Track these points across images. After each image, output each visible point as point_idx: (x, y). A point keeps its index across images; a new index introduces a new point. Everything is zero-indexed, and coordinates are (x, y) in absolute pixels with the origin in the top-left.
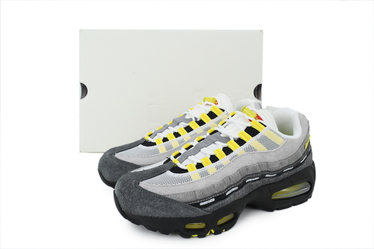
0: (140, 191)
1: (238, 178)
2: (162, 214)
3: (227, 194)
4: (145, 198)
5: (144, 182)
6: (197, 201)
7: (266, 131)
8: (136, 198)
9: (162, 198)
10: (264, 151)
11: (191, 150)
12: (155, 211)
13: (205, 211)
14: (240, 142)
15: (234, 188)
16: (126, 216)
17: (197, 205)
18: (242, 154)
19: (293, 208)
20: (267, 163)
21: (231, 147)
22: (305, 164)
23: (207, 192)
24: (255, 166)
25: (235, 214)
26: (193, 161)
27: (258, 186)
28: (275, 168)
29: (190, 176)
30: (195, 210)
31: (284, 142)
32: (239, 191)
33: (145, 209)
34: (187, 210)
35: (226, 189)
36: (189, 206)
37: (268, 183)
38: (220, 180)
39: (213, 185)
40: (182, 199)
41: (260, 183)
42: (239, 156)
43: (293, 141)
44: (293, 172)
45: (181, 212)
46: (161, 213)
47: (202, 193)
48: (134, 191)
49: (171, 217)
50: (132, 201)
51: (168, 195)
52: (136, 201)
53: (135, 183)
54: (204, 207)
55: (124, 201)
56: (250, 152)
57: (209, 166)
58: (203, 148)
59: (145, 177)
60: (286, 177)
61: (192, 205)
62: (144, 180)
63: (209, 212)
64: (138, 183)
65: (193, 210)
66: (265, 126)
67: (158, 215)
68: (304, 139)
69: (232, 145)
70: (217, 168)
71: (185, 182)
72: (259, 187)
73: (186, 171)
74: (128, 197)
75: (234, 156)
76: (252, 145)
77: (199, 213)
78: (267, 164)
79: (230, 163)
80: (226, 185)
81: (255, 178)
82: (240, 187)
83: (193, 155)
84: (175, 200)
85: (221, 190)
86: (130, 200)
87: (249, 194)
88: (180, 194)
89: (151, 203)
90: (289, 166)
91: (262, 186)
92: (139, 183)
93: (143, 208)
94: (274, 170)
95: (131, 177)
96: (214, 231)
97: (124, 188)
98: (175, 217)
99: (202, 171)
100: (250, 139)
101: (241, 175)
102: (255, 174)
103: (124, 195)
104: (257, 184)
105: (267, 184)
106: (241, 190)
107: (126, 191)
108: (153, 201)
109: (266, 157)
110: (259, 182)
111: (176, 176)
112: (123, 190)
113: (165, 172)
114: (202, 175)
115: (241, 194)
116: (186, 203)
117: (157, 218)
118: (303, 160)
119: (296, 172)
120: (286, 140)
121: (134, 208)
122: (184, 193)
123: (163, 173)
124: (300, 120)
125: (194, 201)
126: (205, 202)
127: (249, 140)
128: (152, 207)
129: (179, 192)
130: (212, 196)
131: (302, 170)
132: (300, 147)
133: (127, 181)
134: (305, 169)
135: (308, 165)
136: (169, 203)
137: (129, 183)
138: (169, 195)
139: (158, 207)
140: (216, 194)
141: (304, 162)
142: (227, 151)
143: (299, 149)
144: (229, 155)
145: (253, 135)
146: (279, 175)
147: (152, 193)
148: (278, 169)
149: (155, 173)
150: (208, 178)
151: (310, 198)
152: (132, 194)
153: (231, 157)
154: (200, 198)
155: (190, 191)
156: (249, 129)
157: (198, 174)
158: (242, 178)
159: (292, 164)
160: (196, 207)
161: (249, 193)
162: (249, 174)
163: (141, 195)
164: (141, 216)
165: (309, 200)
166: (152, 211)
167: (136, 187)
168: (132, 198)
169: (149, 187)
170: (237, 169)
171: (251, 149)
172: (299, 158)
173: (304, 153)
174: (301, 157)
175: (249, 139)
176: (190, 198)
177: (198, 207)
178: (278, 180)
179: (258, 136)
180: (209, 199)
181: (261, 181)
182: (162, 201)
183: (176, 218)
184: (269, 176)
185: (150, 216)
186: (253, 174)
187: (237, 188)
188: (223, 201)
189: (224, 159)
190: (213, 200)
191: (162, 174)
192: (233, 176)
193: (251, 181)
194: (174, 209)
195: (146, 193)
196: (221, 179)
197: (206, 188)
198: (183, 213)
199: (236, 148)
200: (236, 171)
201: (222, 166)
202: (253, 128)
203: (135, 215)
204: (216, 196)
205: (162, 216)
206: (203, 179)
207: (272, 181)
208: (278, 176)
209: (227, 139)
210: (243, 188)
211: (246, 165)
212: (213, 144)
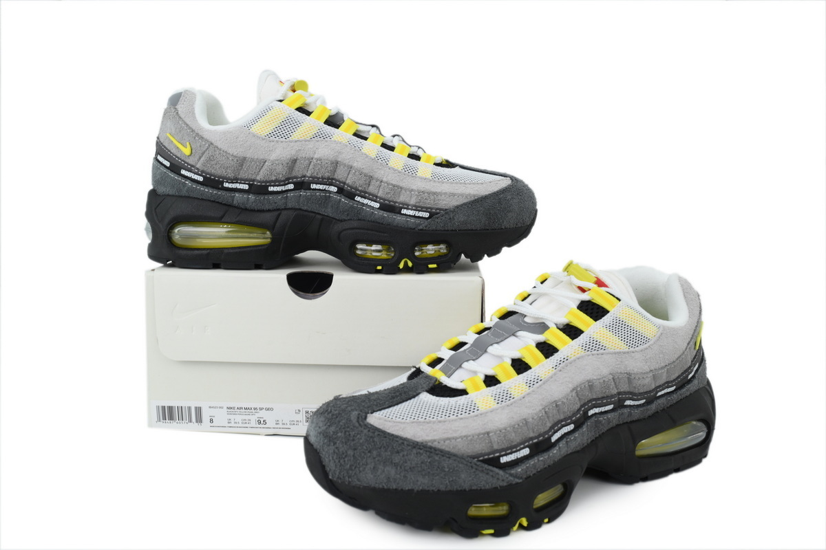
0: (371, 434)
1: (574, 404)
2: (420, 482)
3: (554, 439)
4: (384, 447)
5: (377, 414)
6: (494, 452)
7: (621, 309)
8: (365, 447)
9: (421, 447)
10: (621, 350)
11: (465, 350)
12: (405, 477)
13: (511, 475)
14: (572, 331)
15: (566, 428)
16: (338, 490)
17: (494, 462)
18: (578, 356)
19: (674, 478)
20: (629, 374)
21: (554, 342)
22: (695, 382)
23: (513, 435)
24: (606, 380)
25: (565, 485)
26: (475, 373)
27: (611, 425)
28: (644, 386)
29: (474, 403)
30: (491, 473)
31: (659, 333)
32: (576, 435)
33: (384, 471)
34: (474, 472)
35: (552, 427)
36: (479, 463)
37: (629, 420)
38: (538, 410)
39: (525, 419)
40: (463, 448)
41: (614, 418)
42: (572, 359)
43: (674, 331)
44: (675, 397)
45: (463, 476)
46: (417, 481)
47: (505, 436)
48: (358, 434)
49: (438, 490)
50: (353, 456)
51: (431, 440)
52: (363, 454)
53: (358, 418)
54: (508, 467)
55: (335, 458)
56: (594, 352)
57: (511, 380)
58: (492, 345)
59: (376, 405)
60: (661, 409)
61: (484, 461)
62: (377, 411)
63: (518, 478)
64: (363, 417)
65: (487, 474)
66: (619, 300)
67: (412, 484)
68: (694, 328)
69: (554, 337)
70: (530, 384)
71: (464, 414)
72: (612, 428)
73: (463, 392)
74: (345, 446)
75: (562, 359)
76: (597, 337)
77: (498, 479)
78: (629, 377)
79: (555, 374)
80: (551, 419)
81: (605, 406)
82: (578, 426)
83: (473, 360)
84: (449, 452)
85: (542, 431)
86: (351, 452)
87: (594, 442)
88: (458, 438)
89: (397, 459)
90: (667, 384)
91: (618, 425)
92: (366, 418)
93: (380, 471)
94: (642, 391)
95: (345, 406)
96: (527, 521)
97: (333, 429)
98: (449, 488)
99: (499, 391)
100: (592, 326)
101: (580, 399)
102: (607, 397)
103: (335, 444)
104: (609, 421)
105: (627, 422)
106: (581, 431)
107: (339, 434)
108: (401, 455)
109: (627, 362)
110: (613, 414)
111: (443, 403)
112: (332, 433)
113: (418, 394)
114: (500, 399)
115: (579, 440)
116: (473, 457)
117: (411, 491)
118: (693, 373)
119: (680, 397)
120: (661, 329)
121: (360, 472)
122: (466, 436)
123: (414, 397)
124: (683, 290)
125: (489, 454)
126: (510, 455)
127: (589, 329)
128: (399, 468)
129: (455, 435)
130: (523, 443)
131: (691, 394)
132: (688, 344)
133: (339, 414)
134: (696, 391)
135: (701, 386)
136: (437, 458)
137: (345, 416)
138: (435, 441)
139: (413, 467)
140: (532, 439)
141: (693, 377)
142: (547, 350)
143: (686, 348)
144: (551, 358)
145: (596, 317)
146: (649, 402)
147: (397, 437)
148: (648, 390)
149: (397, 396)
150: (513, 405)
151: (705, 456)
152: (353, 440)
153: (556, 362)
154: (501, 447)
155: (477, 432)
156: (587, 306)
157: (490, 397)
158: (582, 406)
159: (674, 380)
160: (493, 466)
161: (593, 440)
162: (595, 397)
163: (374, 441)
164: (374, 489)
165: (704, 460)
166: (398, 476)
167: (360, 425)
168: (355, 449)
169: (391, 424)
170: (571, 386)
171: (595, 347)
172: (686, 367)
173: (694, 358)
174: (690, 367)
175: (588, 326)
176: (480, 448)
177: (497, 467)
178: (647, 415)
179: (606, 319)
180: (519, 450)
181: (616, 414)
182: (421, 454)
183: (450, 492)
184: (631, 404)
185: (394, 487)
186: (603, 398)
187: (572, 427)
188: (545, 454)
189: (541, 366)
190: (526, 451)
191: (410, 399)
192: (565, 401)
193: (597, 412)
194: (447, 470)
195: (385, 437)
196: (541, 408)
197: (510, 427)
198: (467, 480)
199: (565, 343)
200: (569, 390)
201: (538, 380)
202: (594, 304)
203: (359, 488)
204: (531, 444)
205: (421, 488)
206: (503, 408)
207: (637, 414)
208: (648, 405)
209: (542, 327)
210: (584, 427)
211: (588, 378)
212: (512, 338)
